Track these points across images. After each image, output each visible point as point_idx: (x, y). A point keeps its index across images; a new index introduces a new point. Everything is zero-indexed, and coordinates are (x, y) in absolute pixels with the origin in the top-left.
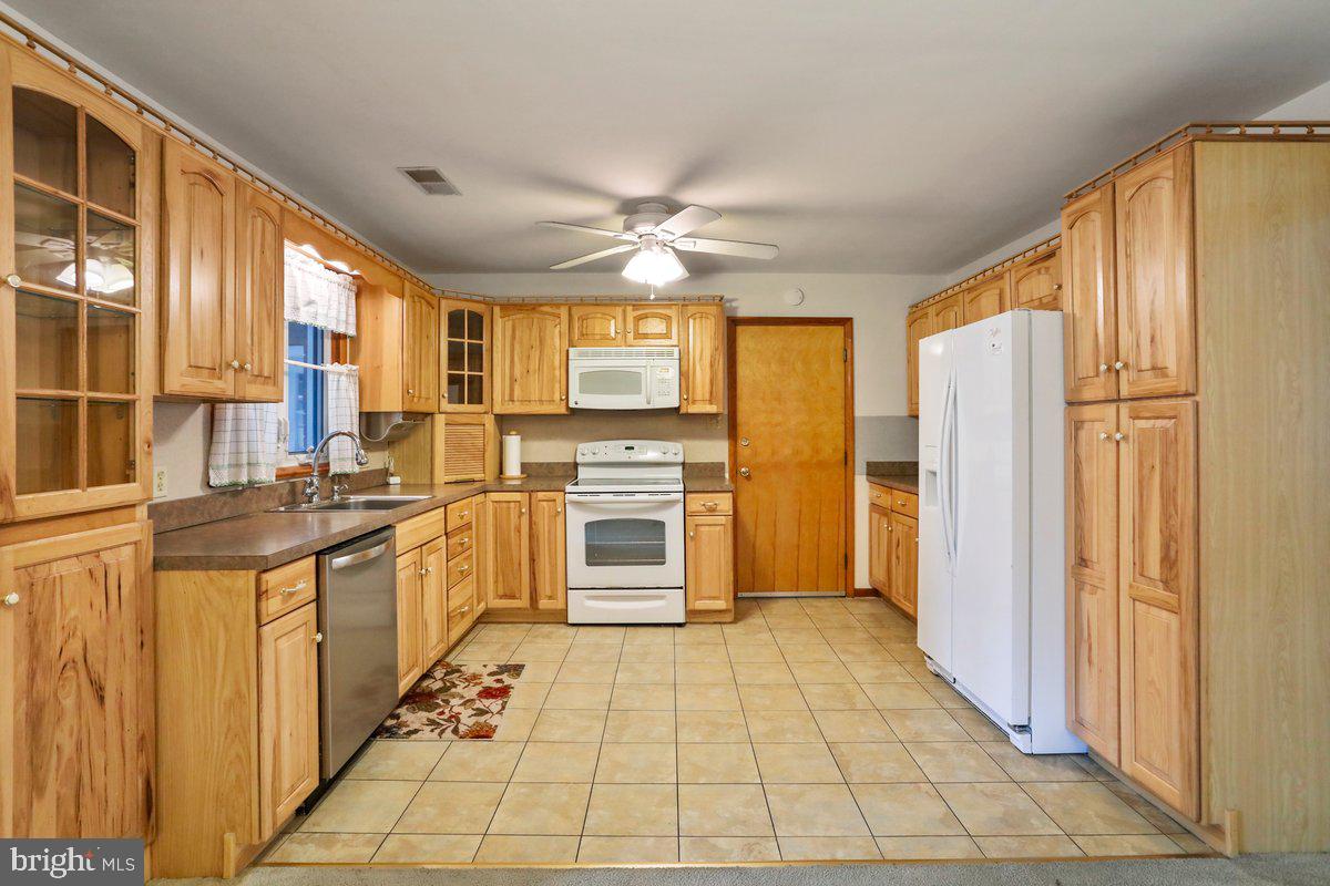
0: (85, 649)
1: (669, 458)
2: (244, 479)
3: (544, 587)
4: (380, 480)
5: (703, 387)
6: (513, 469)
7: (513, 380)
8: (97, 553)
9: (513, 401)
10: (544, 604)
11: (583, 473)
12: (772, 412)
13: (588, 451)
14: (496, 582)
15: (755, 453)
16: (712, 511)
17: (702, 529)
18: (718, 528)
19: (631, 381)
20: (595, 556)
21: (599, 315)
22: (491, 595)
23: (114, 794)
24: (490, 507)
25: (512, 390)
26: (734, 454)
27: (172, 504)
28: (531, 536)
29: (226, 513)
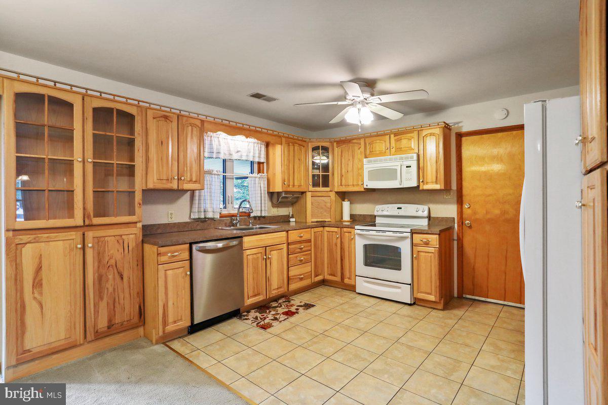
0: (116, 262)
1: (420, 214)
2: (203, 216)
3: (347, 274)
4: (285, 220)
5: (432, 174)
6: (346, 217)
7: (342, 176)
8: (121, 236)
9: (342, 185)
10: (346, 281)
11: (378, 220)
12: (486, 188)
13: (380, 209)
14: (328, 268)
15: (475, 213)
16: (427, 244)
17: (422, 254)
18: (430, 255)
19: (391, 174)
20: (368, 262)
21: (378, 141)
22: (326, 274)
23: (127, 307)
24: (326, 233)
25: (341, 180)
26: (461, 213)
27: (175, 224)
28: (341, 248)
29: (199, 228)
